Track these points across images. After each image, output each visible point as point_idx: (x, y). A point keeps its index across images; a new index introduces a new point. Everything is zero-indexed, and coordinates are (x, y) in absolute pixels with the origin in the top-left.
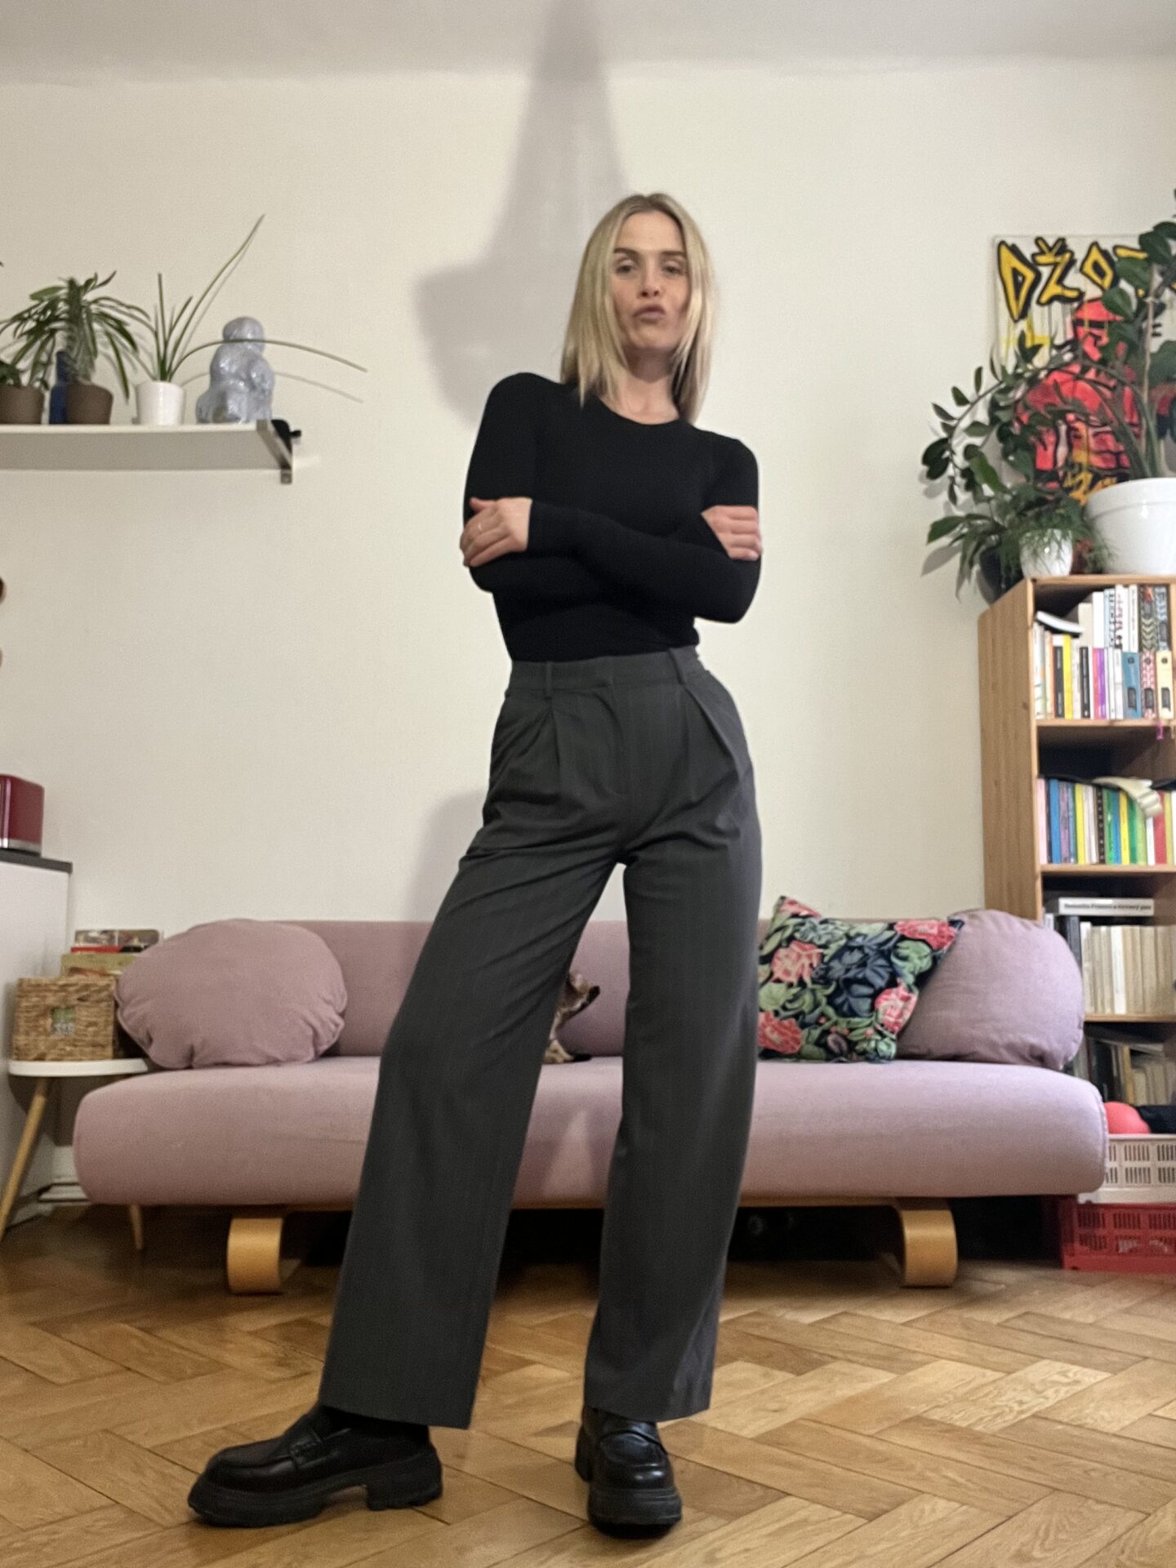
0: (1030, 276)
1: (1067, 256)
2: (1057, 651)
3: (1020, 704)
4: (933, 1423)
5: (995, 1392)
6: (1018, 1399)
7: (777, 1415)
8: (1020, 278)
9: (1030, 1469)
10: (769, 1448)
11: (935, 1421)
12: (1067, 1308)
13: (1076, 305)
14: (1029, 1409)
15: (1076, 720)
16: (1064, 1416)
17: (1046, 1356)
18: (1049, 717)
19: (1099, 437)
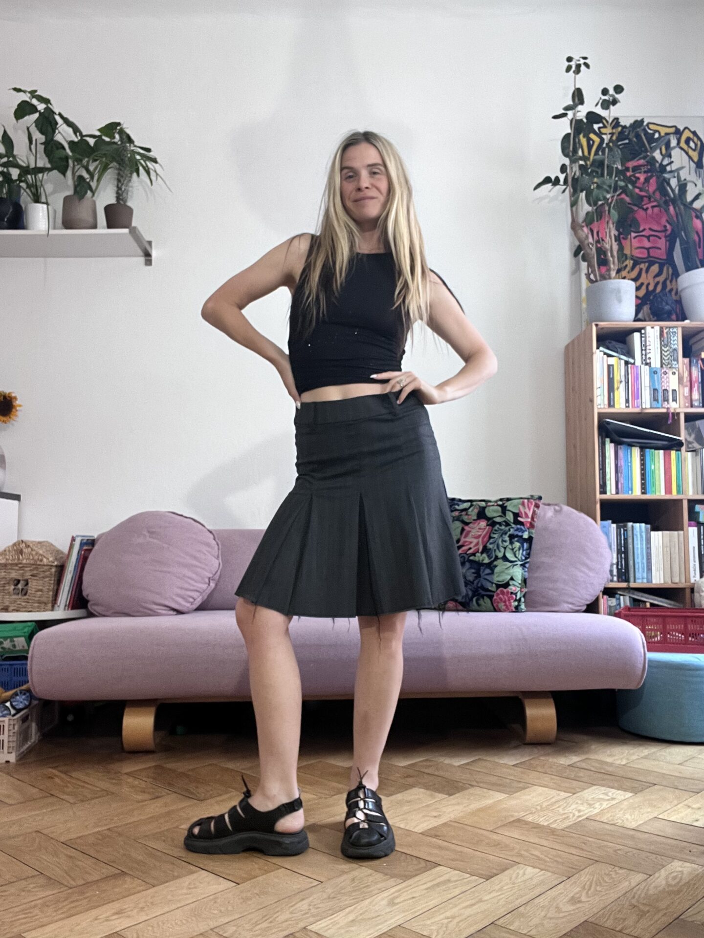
0: (597, 140)
1: (620, 129)
2: (610, 367)
3: (588, 400)
4: (527, 823)
5: (565, 805)
6: (579, 808)
7: (435, 819)
8: (591, 142)
9: (582, 849)
10: (430, 838)
11: (530, 822)
12: (610, 756)
14: (586, 814)
15: (620, 408)
16: (604, 819)
17: (594, 783)
18: (606, 406)
19: (637, 238)
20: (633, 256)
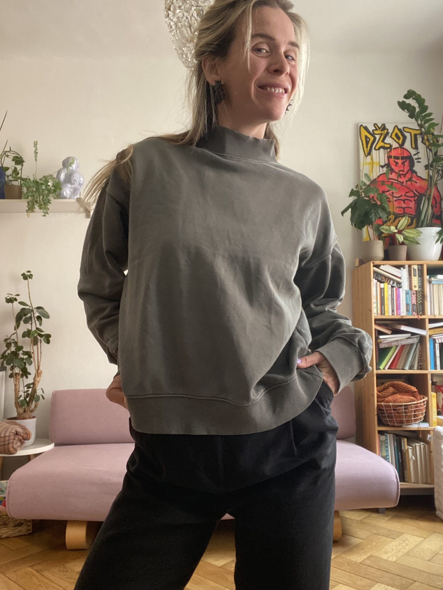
0: (372, 138)
1: (386, 131)
2: (382, 290)
3: (368, 309)
8: (368, 139)
13: (389, 150)
15: (389, 316)
18: (379, 315)
19: (397, 201)
20: (395, 213)
